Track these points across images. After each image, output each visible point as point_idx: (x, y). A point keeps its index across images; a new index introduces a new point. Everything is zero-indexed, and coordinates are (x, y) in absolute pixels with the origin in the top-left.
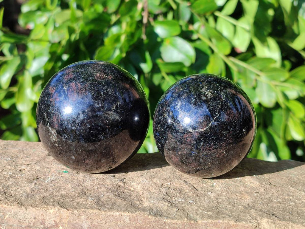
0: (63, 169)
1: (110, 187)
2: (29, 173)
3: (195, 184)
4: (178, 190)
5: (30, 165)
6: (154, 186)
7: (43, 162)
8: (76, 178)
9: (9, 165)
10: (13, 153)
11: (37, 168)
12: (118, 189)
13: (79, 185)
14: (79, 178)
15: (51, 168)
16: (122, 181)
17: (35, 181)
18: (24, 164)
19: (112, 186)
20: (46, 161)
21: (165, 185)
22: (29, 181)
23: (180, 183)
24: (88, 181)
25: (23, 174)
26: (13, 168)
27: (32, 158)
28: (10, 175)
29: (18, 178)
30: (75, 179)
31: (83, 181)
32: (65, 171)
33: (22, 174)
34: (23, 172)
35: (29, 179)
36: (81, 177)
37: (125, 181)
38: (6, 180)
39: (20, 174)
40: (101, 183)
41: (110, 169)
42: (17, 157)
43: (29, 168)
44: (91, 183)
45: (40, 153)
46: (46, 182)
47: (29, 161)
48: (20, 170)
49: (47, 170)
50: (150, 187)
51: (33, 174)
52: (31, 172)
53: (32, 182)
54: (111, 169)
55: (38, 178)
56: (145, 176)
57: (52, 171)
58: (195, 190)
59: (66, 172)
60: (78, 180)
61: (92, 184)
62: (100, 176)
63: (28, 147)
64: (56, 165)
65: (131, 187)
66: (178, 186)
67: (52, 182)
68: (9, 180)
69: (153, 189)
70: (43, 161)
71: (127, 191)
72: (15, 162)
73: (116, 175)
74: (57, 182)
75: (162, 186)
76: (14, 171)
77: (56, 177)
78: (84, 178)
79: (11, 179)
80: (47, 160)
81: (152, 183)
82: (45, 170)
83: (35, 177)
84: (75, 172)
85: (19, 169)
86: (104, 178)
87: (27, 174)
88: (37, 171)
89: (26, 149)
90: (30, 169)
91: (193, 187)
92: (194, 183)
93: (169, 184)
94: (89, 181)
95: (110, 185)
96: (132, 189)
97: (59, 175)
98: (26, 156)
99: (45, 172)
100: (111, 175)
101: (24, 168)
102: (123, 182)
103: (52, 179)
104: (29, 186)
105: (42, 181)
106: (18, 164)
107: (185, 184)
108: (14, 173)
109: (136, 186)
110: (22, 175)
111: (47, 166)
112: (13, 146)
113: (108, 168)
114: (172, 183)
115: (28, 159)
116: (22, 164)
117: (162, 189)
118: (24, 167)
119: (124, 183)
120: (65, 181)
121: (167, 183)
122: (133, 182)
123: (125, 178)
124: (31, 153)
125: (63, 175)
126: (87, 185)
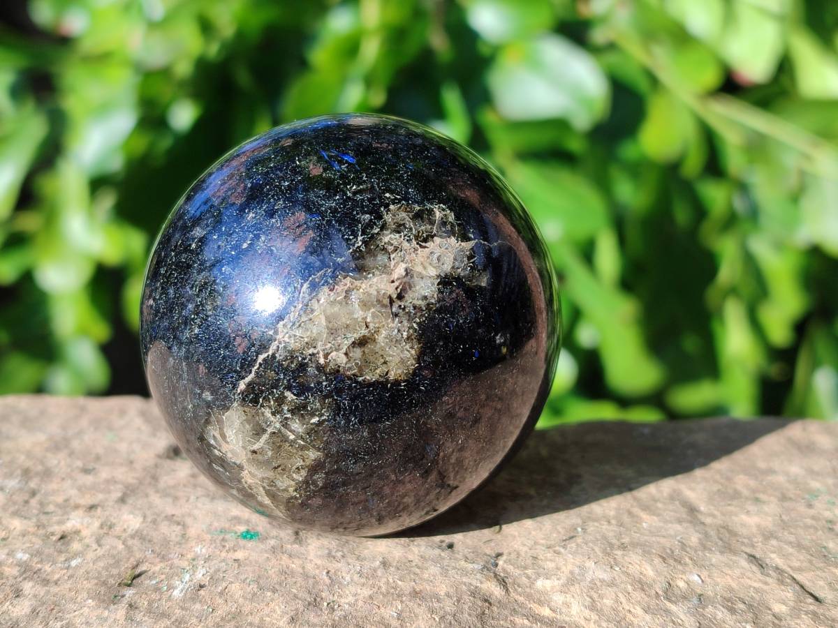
0: (237, 520)
1: (449, 606)
2: (100, 552)
3: (800, 570)
4: (742, 606)
5: (99, 510)
6: (638, 595)
7: (151, 491)
8: (295, 565)
9: (16, 514)
10: (29, 454)
11: (131, 520)
12: (483, 613)
13: (314, 604)
14: (309, 567)
15: (189, 521)
16: (491, 567)
17: (129, 592)
18: (77, 507)
19: (458, 601)
20: (162, 484)
21: (681, 584)
22: (103, 590)
23: (737, 572)
24: (348, 578)
25: (76, 555)
26: (30, 525)
27: (104, 474)
28: (19, 564)
29: (56, 577)
30: (293, 574)
31: (328, 581)
32: (248, 532)
33: (73, 558)
34: (76, 546)
35: (104, 583)
36: (319, 562)
37: (504, 570)
38: (8, 589)
39: (62, 558)
40: (406, 586)
41: (428, 517)
42: (47, 474)
43: (97, 524)
44: (366, 592)
45: (137, 447)
46: (176, 593)
47: (94, 488)
48: (62, 538)
49: (172, 532)
50: (623, 600)
51: (115, 552)
52: (109, 542)
53: (115, 599)
54: (435, 514)
55: (139, 575)
56: (579, 540)
57: (192, 532)
58: (810, 600)
59: (249, 535)
60: (306, 576)
61: (371, 597)
62: (394, 549)
63: (84, 422)
64: (206, 500)
65: (540, 603)
66: (734, 585)
67: (202, 592)
68: (18, 594)
69: (639, 611)
70: (150, 484)
71: (526, 622)
72: (38, 497)
73: (457, 538)
74: (221, 594)
75: (669, 592)
76: (38, 543)
77: (214, 564)
78: (332, 566)
79: (28, 587)
80: (166, 480)
81: (624, 578)
82: (165, 529)
83: (125, 570)
84: (286, 533)
85: (58, 529)
86: (411, 557)
87: (90, 555)
88: (132, 537)
89: (80, 433)
90: (101, 527)
91: (797, 588)
92: (792, 565)
93: (696, 578)
94: (356, 577)
95: (448, 595)
96: (546, 612)
97: (224, 554)
98: (79, 463)
99: (166, 542)
100: (437, 538)
101: (78, 526)
102: (496, 575)
103: (200, 575)
104: (106, 620)
105: (157, 589)
106: (51, 508)
107: (759, 575)
108: (38, 553)
109: (558, 599)
110: (74, 563)
111: (170, 510)
112: (27, 423)
113: (423, 513)
114: (704, 574)
115: (89, 479)
116: (67, 507)
117: (673, 607)
118: (75, 521)
119: (503, 582)
120: (254, 587)
121: (684, 573)
122: (539, 575)
123: (499, 555)
124: (100, 450)
125: (240, 555)
126: (351, 599)
